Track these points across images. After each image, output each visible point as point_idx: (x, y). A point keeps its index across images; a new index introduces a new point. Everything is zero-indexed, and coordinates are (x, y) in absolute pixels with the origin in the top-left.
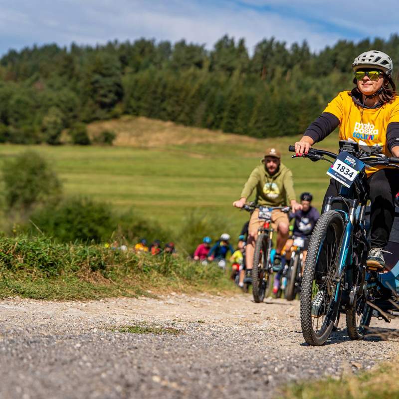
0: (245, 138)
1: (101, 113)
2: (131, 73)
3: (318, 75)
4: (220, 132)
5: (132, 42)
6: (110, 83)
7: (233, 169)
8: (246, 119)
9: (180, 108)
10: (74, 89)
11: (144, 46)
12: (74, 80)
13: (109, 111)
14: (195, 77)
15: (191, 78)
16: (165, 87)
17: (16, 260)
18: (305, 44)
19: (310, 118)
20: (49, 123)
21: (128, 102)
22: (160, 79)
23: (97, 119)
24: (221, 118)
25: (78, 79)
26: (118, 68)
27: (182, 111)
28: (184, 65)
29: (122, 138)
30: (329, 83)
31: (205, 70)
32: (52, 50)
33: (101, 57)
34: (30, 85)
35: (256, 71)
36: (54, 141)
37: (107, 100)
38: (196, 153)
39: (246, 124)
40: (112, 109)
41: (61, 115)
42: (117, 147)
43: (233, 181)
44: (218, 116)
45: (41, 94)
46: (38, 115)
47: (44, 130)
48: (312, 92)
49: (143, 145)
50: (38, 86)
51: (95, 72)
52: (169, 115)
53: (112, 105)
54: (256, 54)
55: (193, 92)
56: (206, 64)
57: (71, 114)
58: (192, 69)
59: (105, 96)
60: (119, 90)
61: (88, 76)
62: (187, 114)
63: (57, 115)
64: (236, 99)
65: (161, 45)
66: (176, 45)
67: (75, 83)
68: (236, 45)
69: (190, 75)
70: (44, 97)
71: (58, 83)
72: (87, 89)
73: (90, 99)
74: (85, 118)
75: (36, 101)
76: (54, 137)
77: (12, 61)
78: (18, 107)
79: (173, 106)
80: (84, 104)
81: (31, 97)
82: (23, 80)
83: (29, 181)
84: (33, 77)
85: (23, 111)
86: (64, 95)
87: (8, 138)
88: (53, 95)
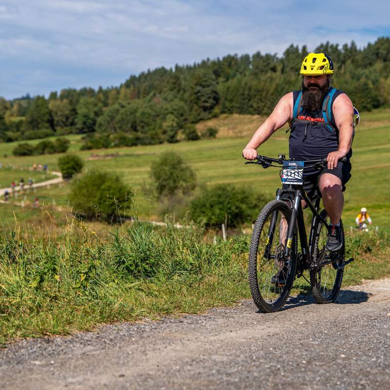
1: (204, 114)
2: (224, 82)
3: (365, 66)
6: (209, 92)
10: (182, 99)
11: (230, 61)
12: (182, 92)
13: (210, 113)
14: (272, 79)
15: (269, 80)
16: (250, 89)
18: (353, 44)
19: (363, 100)
20: (168, 127)
21: (224, 104)
22: (246, 84)
23: (202, 119)
25: (185, 91)
26: (213, 80)
27: (265, 106)
28: (262, 71)
29: (222, 132)
30: (375, 71)
31: (279, 73)
32: (162, 72)
33: (200, 73)
34: (150, 101)
36: (172, 140)
37: (208, 105)
38: (280, 137)
40: (213, 111)
41: (176, 119)
42: (219, 139)
45: (158, 106)
46: (159, 121)
47: (164, 132)
48: (363, 80)
49: (239, 135)
50: (155, 100)
51: (197, 84)
52: (255, 110)
53: (212, 107)
55: (272, 91)
56: (279, 68)
57: (182, 118)
58: (269, 74)
59: (205, 102)
60: (217, 96)
61: (192, 88)
63: (173, 120)
65: (242, 58)
66: (254, 57)
67: (183, 95)
68: (300, 51)
69: (268, 78)
70: (162, 108)
71: (170, 97)
72: (193, 98)
73: (195, 105)
74: (194, 120)
75: (156, 112)
76: (173, 137)
77: (134, 84)
78: (143, 118)
79: (258, 103)
80: (191, 109)
81: (152, 109)
82: (144, 97)
83: (172, 174)
84: (151, 94)
85: (147, 120)
86: (176, 105)
87: (139, 142)
88: (167, 105)
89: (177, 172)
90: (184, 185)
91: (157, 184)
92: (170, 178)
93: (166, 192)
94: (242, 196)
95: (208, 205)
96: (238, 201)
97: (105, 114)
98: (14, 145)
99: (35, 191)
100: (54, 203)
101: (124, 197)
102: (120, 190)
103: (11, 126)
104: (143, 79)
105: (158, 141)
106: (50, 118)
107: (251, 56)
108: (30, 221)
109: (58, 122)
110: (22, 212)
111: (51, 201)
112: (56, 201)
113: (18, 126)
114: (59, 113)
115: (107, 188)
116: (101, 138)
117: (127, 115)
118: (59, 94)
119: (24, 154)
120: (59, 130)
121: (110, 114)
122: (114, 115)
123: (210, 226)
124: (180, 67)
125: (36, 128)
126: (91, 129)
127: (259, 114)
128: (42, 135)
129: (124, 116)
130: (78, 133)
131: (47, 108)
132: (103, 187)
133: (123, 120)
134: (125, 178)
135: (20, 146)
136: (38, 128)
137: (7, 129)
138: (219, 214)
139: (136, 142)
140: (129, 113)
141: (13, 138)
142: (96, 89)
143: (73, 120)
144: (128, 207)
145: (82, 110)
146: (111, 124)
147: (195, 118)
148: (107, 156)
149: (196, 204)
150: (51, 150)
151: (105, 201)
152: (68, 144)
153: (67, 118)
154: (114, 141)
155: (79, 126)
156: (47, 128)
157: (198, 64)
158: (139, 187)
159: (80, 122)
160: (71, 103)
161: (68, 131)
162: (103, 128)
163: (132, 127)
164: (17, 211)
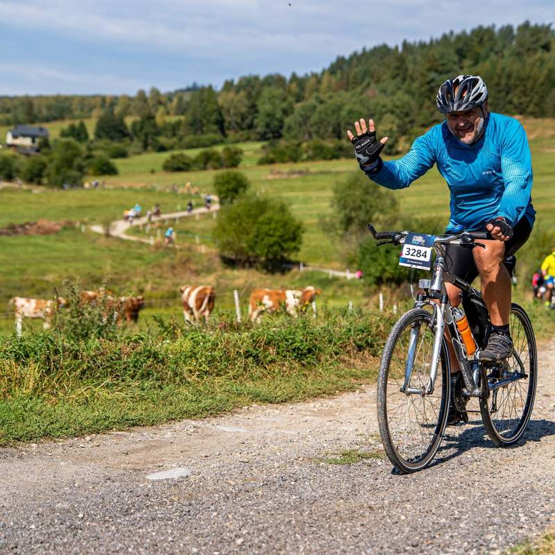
2: (471, 66)
5: (468, 31)
9: (528, 99)
10: (409, 92)
11: (482, 35)
12: (408, 81)
14: (542, 62)
15: (538, 64)
16: (509, 77)
17: (267, 353)
20: (385, 132)
22: (503, 69)
23: (436, 121)
25: (413, 80)
26: (455, 63)
27: (530, 101)
28: (529, 50)
31: (553, 51)
32: (382, 51)
33: (435, 52)
34: (361, 93)
36: (391, 151)
38: (549, 148)
41: (397, 121)
45: (373, 101)
50: (369, 92)
51: (429, 70)
52: (516, 108)
55: (541, 79)
56: (554, 46)
57: (407, 120)
58: (539, 54)
61: (422, 75)
62: (536, 105)
63: (393, 123)
65: (501, 30)
66: (519, 28)
67: (409, 85)
69: (537, 60)
70: (378, 104)
71: (391, 87)
72: (423, 89)
73: (426, 100)
74: (423, 122)
75: (369, 110)
76: (392, 147)
77: (341, 68)
78: (351, 118)
79: (519, 98)
80: (421, 106)
81: (364, 106)
82: (353, 88)
83: (363, 201)
84: (365, 84)
86: (398, 99)
87: (342, 153)
88: (386, 100)
89: (370, 198)
91: (341, 216)
92: (360, 208)
93: (354, 227)
97: (296, 112)
98: (166, 156)
99: (177, 222)
100: (197, 240)
101: (292, 234)
102: (285, 224)
103: (165, 129)
104: (355, 61)
106: (219, 118)
107: (515, 27)
108: (160, 266)
109: (230, 123)
110: (150, 252)
111: (194, 238)
112: (200, 237)
113: (174, 128)
114: (232, 112)
115: (267, 221)
116: (287, 147)
117: (327, 115)
118: (236, 82)
119: (179, 169)
120: (231, 134)
121: (303, 113)
122: (309, 114)
123: (383, 283)
124: (410, 45)
125: (199, 132)
126: (276, 134)
127: (521, 113)
128: (208, 143)
129: (322, 116)
130: (259, 140)
131: (216, 102)
132: (261, 219)
133: (321, 121)
134: (294, 207)
135: (173, 157)
136: (203, 132)
137: (158, 133)
138: (397, 264)
139: (338, 154)
140: (330, 113)
141: (167, 146)
142: (288, 76)
143: (252, 121)
144: (297, 249)
145: (264, 107)
146: (304, 127)
147: (426, 120)
148: (293, 173)
149: (366, 249)
150: (217, 164)
151: (262, 240)
152: (241, 156)
153: (243, 119)
154: (306, 152)
155: (260, 129)
156: (215, 132)
157: (437, 41)
158: (315, 220)
159: (262, 124)
160: (249, 96)
161: (245, 137)
162: (293, 133)
163: (334, 131)
164: (143, 251)
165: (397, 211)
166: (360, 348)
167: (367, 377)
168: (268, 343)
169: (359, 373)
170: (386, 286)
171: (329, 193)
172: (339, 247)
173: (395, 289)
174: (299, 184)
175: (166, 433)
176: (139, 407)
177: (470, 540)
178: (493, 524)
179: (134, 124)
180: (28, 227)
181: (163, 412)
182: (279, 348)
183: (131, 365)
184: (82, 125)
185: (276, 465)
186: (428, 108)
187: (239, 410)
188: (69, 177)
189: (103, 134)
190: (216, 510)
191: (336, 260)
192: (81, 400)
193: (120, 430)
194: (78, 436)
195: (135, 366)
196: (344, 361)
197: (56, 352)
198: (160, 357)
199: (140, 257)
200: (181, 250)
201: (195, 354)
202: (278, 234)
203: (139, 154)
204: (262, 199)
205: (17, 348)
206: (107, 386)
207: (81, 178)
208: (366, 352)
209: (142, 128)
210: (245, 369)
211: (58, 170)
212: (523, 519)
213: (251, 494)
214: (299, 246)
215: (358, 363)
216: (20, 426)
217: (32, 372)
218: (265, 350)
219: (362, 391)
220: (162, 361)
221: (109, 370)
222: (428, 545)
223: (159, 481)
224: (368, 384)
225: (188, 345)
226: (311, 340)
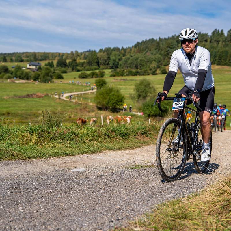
0: (225, 67)
4: (215, 65)
7: (221, 79)
8: (225, 60)
10: (160, 54)
12: (160, 50)
14: (205, 46)
20: (152, 67)
24: (216, 60)
25: (162, 50)
26: (176, 45)
28: (200, 41)
31: (209, 42)
32: (152, 41)
33: (170, 41)
34: (145, 54)
35: (228, 41)
36: (154, 73)
39: (225, 61)
41: (156, 64)
43: (221, 83)
44: (214, 59)
45: (149, 57)
46: (148, 64)
47: (151, 70)
50: (147, 54)
51: (167, 47)
54: (228, 35)
56: (209, 40)
57: (160, 63)
58: (204, 43)
61: (165, 49)
63: (155, 64)
64: (221, 52)
67: (161, 52)
68: (220, 32)
70: (150, 58)
71: (154, 53)
72: (165, 53)
73: (166, 57)
74: (165, 64)
75: (147, 59)
76: (154, 72)
77: (138, 46)
78: (141, 62)
80: (164, 59)
81: (145, 58)
82: (142, 52)
83: (144, 89)
84: (146, 51)
85: (143, 64)
86: (157, 56)
87: (138, 74)
88: (153, 57)
89: (147, 89)
90: (150, 95)
91: (137, 94)
92: (143, 92)
93: (141, 98)
94: (168, 102)
95: (150, 105)
96: (165, 104)
97: (123, 60)
98: (79, 73)
99: (83, 95)
100: (89, 101)
101: (121, 100)
102: (118, 97)
103: (79, 64)
104: (143, 44)
105: (147, 73)
106: (98, 61)
108: (77, 109)
109: (101, 63)
110: (73, 104)
111: (88, 100)
112: (90, 100)
113: (83, 64)
114: (102, 59)
115: (112, 95)
116: (120, 71)
117: (133, 61)
118: (103, 49)
119: (84, 78)
120: (101, 67)
121: (125, 60)
122: (127, 60)
123: (150, 116)
124: (161, 39)
125: (91, 66)
126: (116, 67)
128: (93, 69)
129: (132, 61)
130: (111, 69)
131: (97, 56)
132: (110, 94)
133: (131, 63)
134: (121, 91)
135: (82, 74)
136: (92, 65)
137: (77, 66)
138: (155, 110)
139: (136, 74)
140: (134, 60)
141: (80, 70)
142: (121, 48)
143: (108, 62)
144: (122, 105)
145: (113, 58)
146: (126, 65)
147: (166, 63)
148: (121, 80)
149: (145, 105)
150: (96, 76)
151: (111, 101)
152: (104, 74)
153: (105, 62)
154: (126, 73)
155: (111, 65)
156: (96, 66)
157: (170, 37)
158: (128, 96)
159: (112, 63)
160: (108, 54)
161: (106, 67)
162: (122, 67)
163: (135, 66)
164: (71, 104)
165: (155, 93)
166: (143, 134)
167: (145, 144)
168: (112, 131)
169: (142, 142)
170: (151, 117)
171: (133, 87)
172: (136, 104)
173: (154, 118)
174: (123, 83)
175: (78, 158)
176: (69, 150)
177: (177, 192)
178: (185, 187)
179: (69, 62)
180: (33, 95)
181: (77, 151)
182: (116, 133)
183: (67, 136)
184: (52, 62)
185: (114, 168)
186: (167, 60)
187: (102, 152)
188: (47, 79)
189: (59, 65)
190: (94, 181)
191: (135, 109)
192: (51, 147)
193: (63, 157)
194: (49, 158)
195: (68, 137)
196: (137, 138)
197: (42, 131)
198: (77, 134)
199: (70, 106)
200: (84, 104)
201: (88, 134)
202: (116, 99)
203: (70, 72)
204: (111, 88)
205: (30, 129)
206: (59, 143)
207: (51, 79)
208: (145, 135)
209: (72, 64)
210: (104, 139)
211: (44, 77)
212: (195, 186)
213: (106, 177)
214: (123, 104)
215: (142, 139)
216: (30, 153)
217: (34, 137)
218: (111, 133)
219: (143, 148)
220: (77, 136)
221: (60, 138)
222: (164, 193)
223: (75, 172)
224: (145, 146)
225: (86, 131)
226: (126, 131)
